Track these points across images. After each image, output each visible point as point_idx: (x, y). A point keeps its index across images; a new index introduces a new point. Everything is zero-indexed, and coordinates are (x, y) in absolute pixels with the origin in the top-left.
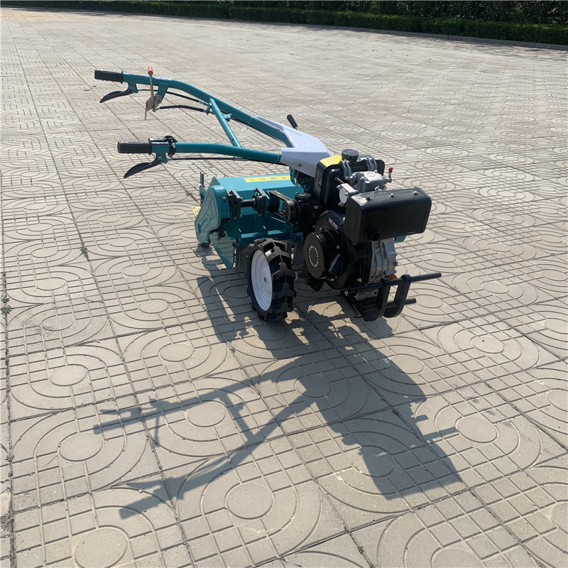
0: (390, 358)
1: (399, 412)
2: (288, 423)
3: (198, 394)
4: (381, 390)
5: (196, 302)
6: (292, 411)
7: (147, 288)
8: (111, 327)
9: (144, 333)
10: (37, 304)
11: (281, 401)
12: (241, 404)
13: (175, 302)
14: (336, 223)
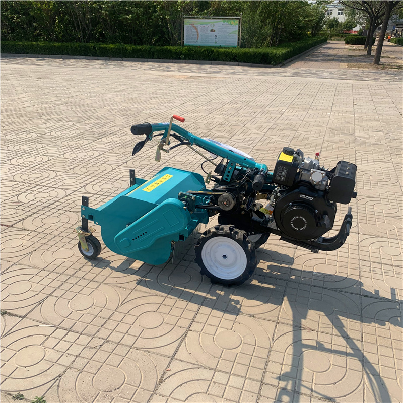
0: (315, 271)
1: (367, 295)
2: (351, 334)
3: (290, 355)
4: (344, 290)
5: (171, 300)
6: (339, 327)
7: (117, 311)
8: (155, 353)
9: (184, 342)
10: (56, 379)
11: (327, 326)
12: (318, 342)
13: (158, 308)
14: (310, 197)
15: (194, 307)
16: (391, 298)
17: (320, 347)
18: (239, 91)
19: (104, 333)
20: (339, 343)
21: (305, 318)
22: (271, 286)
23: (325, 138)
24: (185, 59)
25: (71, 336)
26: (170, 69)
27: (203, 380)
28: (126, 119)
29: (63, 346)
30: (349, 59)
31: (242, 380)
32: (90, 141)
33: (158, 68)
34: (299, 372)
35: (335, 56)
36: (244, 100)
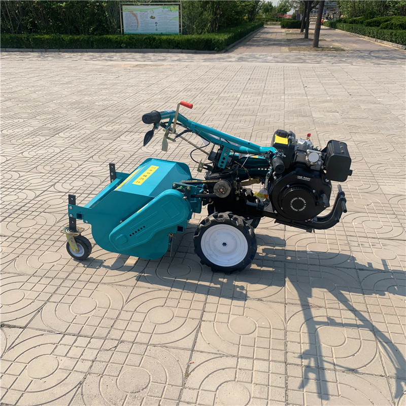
1: (362, 269)
2: (357, 307)
3: (305, 333)
4: (339, 266)
5: (176, 293)
6: (345, 301)
7: (124, 309)
8: (174, 348)
9: (200, 333)
10: (77, 387)
11: (333, 302)
12: (328, 318)
13: (165, 303)
14: (308, 177)
15: (202, 297)
16: (383, 269)
17: (331, 322)
18: (190, 79)
19: (115, 334)
20: (349, 317)
21: (311, 296)
22: (271, 269)
23: (286, 121)
24: (126, 47)
25: (82, 341)
26: (113, 59)
27: (228, 368)
28: (80, 113)
29: (75, 352)
30: (289, 43)
31: (266, 363)
32: (47, 138)
33: (100, 58)
34: (318, 349)
35: (275, 40)
36: (197, 87)
